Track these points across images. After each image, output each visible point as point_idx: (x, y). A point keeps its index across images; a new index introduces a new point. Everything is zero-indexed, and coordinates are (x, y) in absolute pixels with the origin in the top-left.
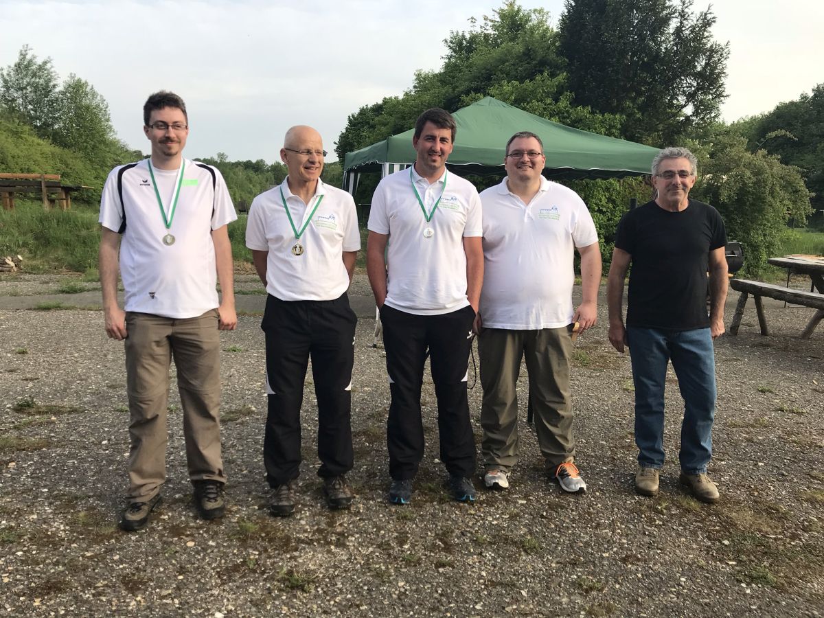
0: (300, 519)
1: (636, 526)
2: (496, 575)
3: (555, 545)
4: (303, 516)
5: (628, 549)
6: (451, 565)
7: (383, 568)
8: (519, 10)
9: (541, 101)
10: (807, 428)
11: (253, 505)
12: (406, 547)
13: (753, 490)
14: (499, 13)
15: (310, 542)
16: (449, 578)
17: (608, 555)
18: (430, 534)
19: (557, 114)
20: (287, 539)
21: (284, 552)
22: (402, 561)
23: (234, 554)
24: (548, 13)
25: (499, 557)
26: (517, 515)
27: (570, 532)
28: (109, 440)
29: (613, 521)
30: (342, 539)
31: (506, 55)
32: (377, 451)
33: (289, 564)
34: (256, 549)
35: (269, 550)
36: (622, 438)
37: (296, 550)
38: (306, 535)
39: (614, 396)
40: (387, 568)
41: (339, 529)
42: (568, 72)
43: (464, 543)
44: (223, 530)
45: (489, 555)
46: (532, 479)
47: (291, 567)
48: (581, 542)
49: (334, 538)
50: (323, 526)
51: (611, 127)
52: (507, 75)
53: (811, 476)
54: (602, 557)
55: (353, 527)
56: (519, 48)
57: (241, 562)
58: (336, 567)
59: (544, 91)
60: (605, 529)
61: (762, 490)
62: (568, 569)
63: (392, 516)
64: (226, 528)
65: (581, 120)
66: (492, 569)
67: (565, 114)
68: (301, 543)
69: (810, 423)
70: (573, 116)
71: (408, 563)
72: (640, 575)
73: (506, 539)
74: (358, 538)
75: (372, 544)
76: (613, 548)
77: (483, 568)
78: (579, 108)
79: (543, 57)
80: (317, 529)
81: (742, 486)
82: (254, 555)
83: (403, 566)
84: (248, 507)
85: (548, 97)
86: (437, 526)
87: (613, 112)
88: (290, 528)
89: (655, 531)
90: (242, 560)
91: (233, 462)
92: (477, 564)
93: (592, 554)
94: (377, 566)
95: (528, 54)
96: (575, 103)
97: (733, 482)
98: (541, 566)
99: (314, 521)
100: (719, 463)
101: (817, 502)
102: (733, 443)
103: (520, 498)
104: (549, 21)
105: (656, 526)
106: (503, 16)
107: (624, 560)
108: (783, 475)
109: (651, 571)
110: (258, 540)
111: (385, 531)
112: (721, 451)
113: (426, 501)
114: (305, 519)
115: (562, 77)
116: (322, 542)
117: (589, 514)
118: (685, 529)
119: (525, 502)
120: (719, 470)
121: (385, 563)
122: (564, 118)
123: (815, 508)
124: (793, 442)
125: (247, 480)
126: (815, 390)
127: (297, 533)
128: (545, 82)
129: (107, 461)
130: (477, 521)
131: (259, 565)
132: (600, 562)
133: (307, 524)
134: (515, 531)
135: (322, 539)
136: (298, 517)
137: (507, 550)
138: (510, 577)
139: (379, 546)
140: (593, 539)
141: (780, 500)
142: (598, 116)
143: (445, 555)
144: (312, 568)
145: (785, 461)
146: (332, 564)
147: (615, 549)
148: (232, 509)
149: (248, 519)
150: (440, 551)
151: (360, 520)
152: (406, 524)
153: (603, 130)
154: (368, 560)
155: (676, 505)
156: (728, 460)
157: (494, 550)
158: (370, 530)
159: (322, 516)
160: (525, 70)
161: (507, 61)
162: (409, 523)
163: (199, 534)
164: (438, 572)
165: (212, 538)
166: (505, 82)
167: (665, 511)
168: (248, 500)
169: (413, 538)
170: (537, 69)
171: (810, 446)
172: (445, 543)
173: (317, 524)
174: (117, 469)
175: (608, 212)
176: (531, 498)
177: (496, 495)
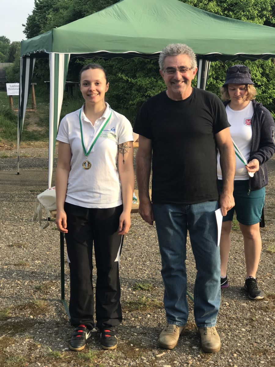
175: (262, 85)
176: (175, 362)
177: (145, 361)
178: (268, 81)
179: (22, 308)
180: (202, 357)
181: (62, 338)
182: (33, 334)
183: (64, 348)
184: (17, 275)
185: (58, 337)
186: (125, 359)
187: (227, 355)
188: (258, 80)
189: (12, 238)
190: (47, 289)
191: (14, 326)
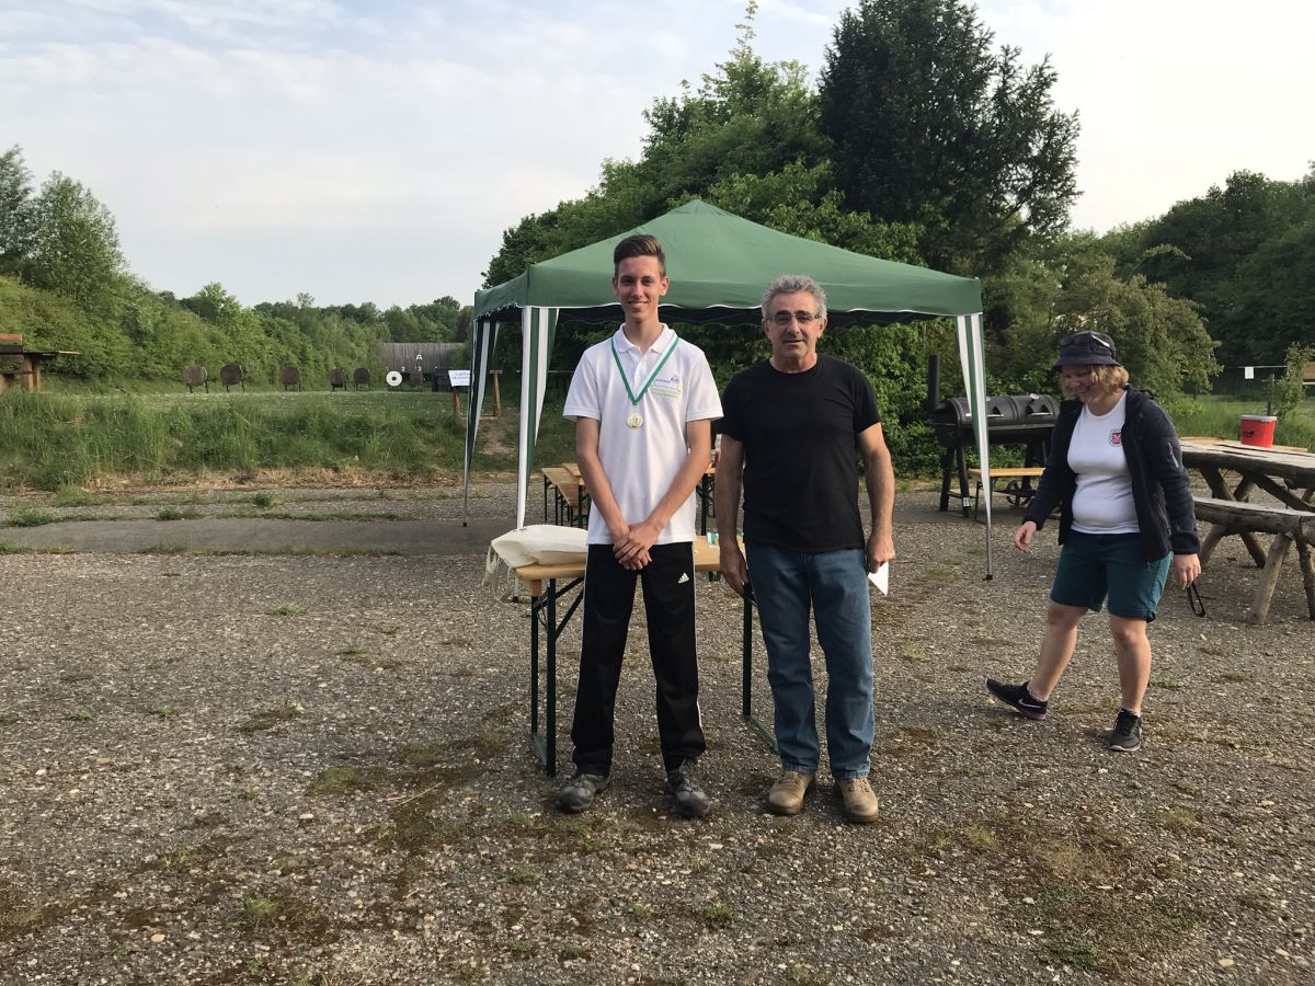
0: (348, 890)
1: (893, 880)
2: (657, 970)
3: (758, 915)
4: (354, 883)
5: (875, 917)
6: (585, 955)
7: (474, 964)
8: (757, 64)
9: (793, 204)
10: (1181, 711)
11: (274, 868)
12: (517, 927)
13: (1085, 813)
14: (725, 69)
15: (358, 927)
16: (578, 978)
17: (841, 928)
18: (558, 905)
19: (819, 225)
20: (323, 923)
21: (314, 945)
22: (506, 951)
23: (229, 952)
24: (804, 67)
25: (665, 939)
26: (705, 869)
27: (786, 893)
28: (48, 769)
29: (857, 873)
30: (412, 919)
31: (739, 135)
32: (492, 771)
33: (319, 965)
34: (266, 942)
35: (289, 943)
36: (891, 736)
37: (336, 939)
38: (354, 915)
39: (887, 669)
40: (480, 965)
41: (411, 903)
42: (833, 160)
43: (612, 917)
44: (217, 913)
45: (649, 935)
46: (738, 808)
47: (321, 970)
48: (802, 908)
49: (399, 919)
50: (386, 898)
51: (903, 243)
52: (739, 164)
53: (1179, 788)
54: (832, 933)
55: (435, 898)
56: (757, 122)
57: (238, 965)
58: (395, 966)
59: (796, 189)
60: (844, 886)
61: (1099, 812)
62: (774, 954)
63: (501, 877)
64: (222, 909)
65: (855, 234)
66: (652, 958)
67: (831, 225)
68: (346, 928)
69: (1187, 703)
70: (843, 228)
71: (516, 955)
72: (888, 959)
73: (681, 909)
74: (441, 916)
75: (462, 925)
76: (851, 916)
77: (636, 958)
78: (851, 215)
79: (796, 136)
80: (375, 904)
81: (1069, 807)
82: (261, 951)
83: (506, 960)
84: (265, 872)
85: (804, 198)
86: (571, 891)
87: (905, 221)
88: (330, 905)
89: (921, 885)
90: (240, 962)
91: (253, 796)
92: (630, 951)
93: (816, 927)
94: (465, 962)
95: (771, 132)
96: (845, 207)
97: (1056, 802)
98: (731, 950)
99: (372, 890)
100: (1038, 772)
101: (1184, 829)
102: (1065, 738)
103: (714, 841)
104: (807, 79)
105: (926, 878)
106: (732, 72)
107: (866, 936)
108: (1134, 787)
109: (906, 952)
110: (273, 926)
111: (486, 903)
112: (1044, 752)
113: (560, 852)
114: (358, 889)
115: (823, 167)
116: (380, 925)
117: (821, 861)
118: (971, 881)
119: (721, 846)
120: (1037, 784)
121: (478, 955)
122: (829, 230)
123: (1180, 839)
124: (1157, 734)
125: (268, 826)
126: (1203, 650)
127: (339, 912)
128: (800, 175)
129: (39, 803)
130: (640, 881)
131: (267, 969)
132: (827, 941)
133: (359, 897)
134: (698, 896)
135: (380, 919)
136: (346, 886)
137: (681, 927)
138: (679, 972)
139: (473, 928)
140: (822, 903)
141: (1126, 827)
142: (881, 226)
143: (579, 940)
144: (356, 968)
145: (1141, 764)
146: (391, 961)
147: (854, 919)
148: (237, 877)
149: (262, 892)
150: (571, 934)
151: (446, 887)
152: (521, 890)
153: (890, 249)
154: (452, 952)
155: (961, 842)
156: (1054, 765)
157: (659, 927)
158: (461, 903)
159: (386, 882)
160: (769, 156)
161: (741, 143)
162: (528, 890)
163: (175, 921)
164: (562, 967)
165: (196, 928)
166: (736, 176)
167: (942, 853)
168: (267, 860)
169: (530, 913)
170: (787, 155)
171: (1183, 740)
172: (582, 920)
173: (375, 896)
174: (53, 816)
175: (903, 376)
176: (731, 839)
177: (676, 837)
178: (913, 369)
179: (461, 746)
180: (780, 831)
181: (531, 797)
182: (478, 789)
183: (532, 812)
184: (455, 691)
185: (524, 795)
186: (642, 832)
187: (825, 829)
188: (895, 367)
189: (450, 630)
190: (506, 715)
191: (443, 775)
